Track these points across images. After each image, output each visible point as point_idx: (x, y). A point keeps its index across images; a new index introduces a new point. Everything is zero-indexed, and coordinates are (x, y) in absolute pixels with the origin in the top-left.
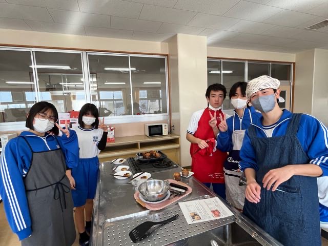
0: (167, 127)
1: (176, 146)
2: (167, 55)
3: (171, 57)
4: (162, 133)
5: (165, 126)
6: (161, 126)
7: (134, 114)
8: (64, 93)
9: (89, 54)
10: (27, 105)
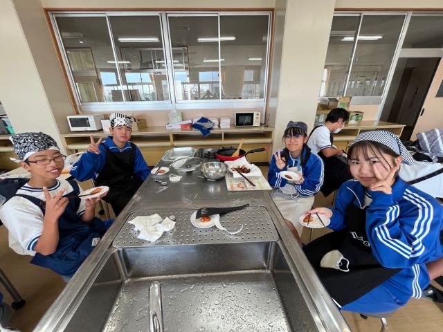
0: (259, 116)
1: (268, 140)
2: (272, 10)
3: (278, 13)
4: (252, 124)
5: (258, 115)
6: (252, 115)
7: (222, 99)
8: (154, 73)
9: (169, 15)
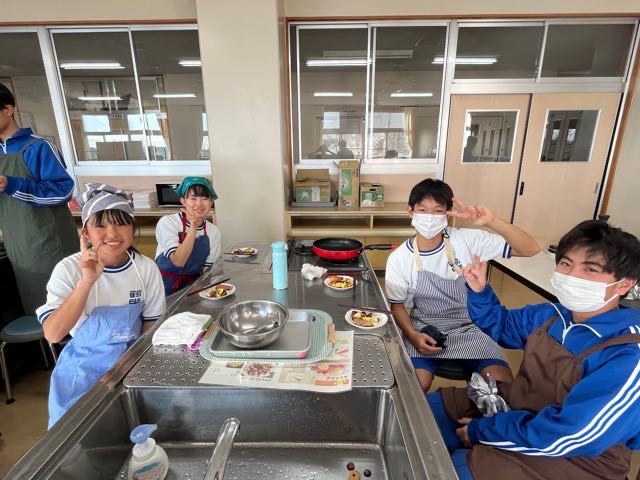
9: (55, 32)
10: (130, 138)
